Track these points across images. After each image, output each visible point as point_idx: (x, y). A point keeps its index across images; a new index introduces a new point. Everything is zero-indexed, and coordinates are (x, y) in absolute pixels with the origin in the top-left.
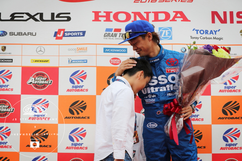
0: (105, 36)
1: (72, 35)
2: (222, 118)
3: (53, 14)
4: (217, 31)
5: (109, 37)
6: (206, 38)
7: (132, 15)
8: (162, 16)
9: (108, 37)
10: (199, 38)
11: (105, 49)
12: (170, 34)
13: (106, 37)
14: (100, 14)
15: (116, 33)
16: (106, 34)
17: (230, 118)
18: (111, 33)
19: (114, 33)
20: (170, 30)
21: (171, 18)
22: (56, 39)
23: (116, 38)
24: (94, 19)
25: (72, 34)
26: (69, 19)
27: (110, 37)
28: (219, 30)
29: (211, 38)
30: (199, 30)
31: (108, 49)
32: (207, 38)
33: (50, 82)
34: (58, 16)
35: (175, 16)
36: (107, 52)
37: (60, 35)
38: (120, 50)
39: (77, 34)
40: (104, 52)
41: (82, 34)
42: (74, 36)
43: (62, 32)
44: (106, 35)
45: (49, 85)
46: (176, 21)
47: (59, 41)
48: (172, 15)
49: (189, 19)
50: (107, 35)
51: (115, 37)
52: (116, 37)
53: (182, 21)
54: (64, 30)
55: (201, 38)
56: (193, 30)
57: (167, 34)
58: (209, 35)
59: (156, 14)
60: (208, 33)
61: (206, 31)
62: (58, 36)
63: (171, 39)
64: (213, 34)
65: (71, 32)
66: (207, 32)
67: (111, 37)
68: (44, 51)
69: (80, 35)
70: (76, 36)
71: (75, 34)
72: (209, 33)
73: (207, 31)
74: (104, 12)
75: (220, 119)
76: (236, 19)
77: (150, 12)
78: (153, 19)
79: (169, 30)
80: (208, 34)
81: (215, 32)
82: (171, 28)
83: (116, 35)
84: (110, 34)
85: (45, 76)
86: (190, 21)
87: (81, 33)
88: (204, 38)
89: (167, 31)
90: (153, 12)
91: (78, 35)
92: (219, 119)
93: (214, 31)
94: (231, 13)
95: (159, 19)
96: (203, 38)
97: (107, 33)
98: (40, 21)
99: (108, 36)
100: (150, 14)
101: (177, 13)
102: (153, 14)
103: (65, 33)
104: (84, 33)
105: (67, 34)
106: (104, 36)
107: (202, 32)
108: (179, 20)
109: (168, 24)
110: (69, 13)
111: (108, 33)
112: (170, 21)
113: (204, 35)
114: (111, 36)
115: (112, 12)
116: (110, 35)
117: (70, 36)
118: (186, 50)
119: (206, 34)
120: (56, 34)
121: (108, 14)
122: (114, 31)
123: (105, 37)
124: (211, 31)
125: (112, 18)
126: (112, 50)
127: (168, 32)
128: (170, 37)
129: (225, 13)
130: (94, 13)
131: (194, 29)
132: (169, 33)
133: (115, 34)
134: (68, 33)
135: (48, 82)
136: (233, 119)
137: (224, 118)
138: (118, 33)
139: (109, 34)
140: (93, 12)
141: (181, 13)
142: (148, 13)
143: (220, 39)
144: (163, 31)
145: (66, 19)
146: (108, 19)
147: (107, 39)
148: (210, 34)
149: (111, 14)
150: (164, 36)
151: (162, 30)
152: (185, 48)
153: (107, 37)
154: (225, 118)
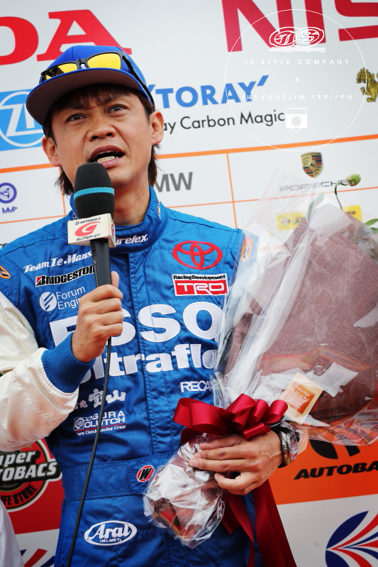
2: (314, 471)
4: (252, 84)
6: (206, 123)
10: (178, 125)
17: (349, 468)
28: (264, 79)
29: (228, 121)
30: (175, 91)
32: (212, 123)
35: (61, 36)
48: (46, 32)
55: (187, 123)
58: (220, 105)
60: (215, 97)
61: (204, 88)
64: (238, 100)
66: (208, 94)
72: (218, 96)
73: (208, 92)
75: (306, 476)
80: (214, 102)
81: (248, 89)
88: (198, 124)
92: (302, 479)
93: (242, 85)
96: (196, 124)
101: (66, 18)
107: (187, 97)
112: (40, 58)
113: (200, 111)
119: (205, 103)
124: (229, 87)
136: (363, 469)
137: (322, 470)
141: (86, 18)
143: (271, 119)
144: (11, 111)
148: (224, 101)
150: (18, 130)
151: (5, 104)
154: (326, 471)
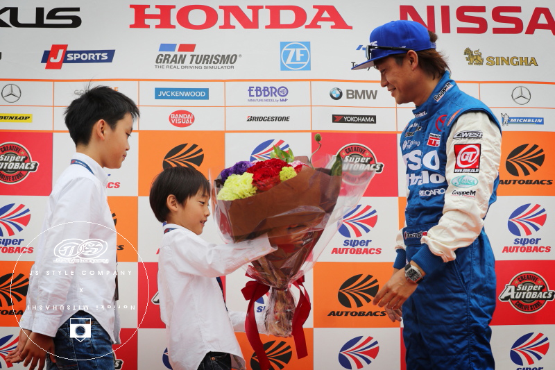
0: (159, 61)
1: (82, 59)
3: (40, 11)
5: (168, 62)
7: (221, 13)
8: (287, 17)
9: (165, 64)
11: (158, 91)
12: (305, 57)
13: (162, 64)
14: (147, 11)
15: (183, 53)
16: (160, 57)
18: (172, 54)
19: (179, 54)
20: (306, 49)
21: (308, 22)
22: (47, 68)
23: (184, 65)
24: (133, 22)
25: (84, 57)
26: (77, 22)
27: (169, 64)
31: (164, 90)
33: (33, 167)
34: (52, 15)
35: (318, 18)
36: (162, 98)
37: (55, 58)
38: (193, 94)
39: (96, 57)
40: (157, 97)
41: (106, 58)
42: (87, 61)
43: (61, 52)
44: (161, 60)
45: (30, 172)
46: (320, 27)
47: (53, 73)
48: (311, 14)
49: (349, 24)
50: (163, 58)
51: (180, 64)
52: (183, 62)
53: (332, 27)
54: (64, 47)
56: (359, 49)
57: (298, 58)
59: (275, 11)
62: (52, 60)
63: (308, 68)
65: (81, 52)
67: (171, 63)
68: (18, 94)
69: (102, 59)
70: (91, 61)
71: (89, 56)
74: (157, 7)
76: (455, 23)
77: (262, 7)
78: (269, 23)
79: (304, 48)
82: (308, 44)
83: (183, 59)
84: (170, 56)
85: (22, 153)
86: (351, 28)
87: (103, 55)
89: (298, 50)
90: (267, 7)
91: (98, 58)
94: (445, 10)
95: (282, 22)
97: (162, 55)
98: (10, 26)
99: (166, 61)
100: (260, 11)
102: (268, 11)
103: (68, 55)
104: (111, 54)
105: (73, 56)
106: (157, 62)
108: (326, 25)
109: (301, 34)
110: (78, 9)
111: (166, 55)
112: (307, 27)
114: (172, 61)
115: (174, 7)
116: (170, 59)
117: (79, 61)
118: (341, 93)
120: (46, 57)
121: (165, 10)
122: (179, 50)
123: (159, 65)
125: (174, 20)
126: (175, 94)
127: (302, 52)
128: (306, 63)
129: (431, 10)
130: (133, 10)
131: (360, 47)
132: (303, 55)
133: (181, 56)
134: (75, 55)
135: (29, 166)
138: (188, 54)
139: (167, 57)
140: (131, 6)
141: (332, 10)
142: (255, 9)
144: (289, 51)
145: (70, 22)
146: (165, 24)
147: (162, 67)
149: (172, 10)
151: (287, 48)
152: (338, 89)
153: (164, 62)
